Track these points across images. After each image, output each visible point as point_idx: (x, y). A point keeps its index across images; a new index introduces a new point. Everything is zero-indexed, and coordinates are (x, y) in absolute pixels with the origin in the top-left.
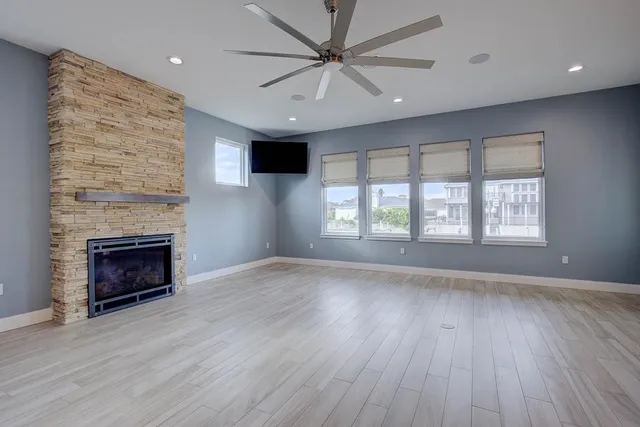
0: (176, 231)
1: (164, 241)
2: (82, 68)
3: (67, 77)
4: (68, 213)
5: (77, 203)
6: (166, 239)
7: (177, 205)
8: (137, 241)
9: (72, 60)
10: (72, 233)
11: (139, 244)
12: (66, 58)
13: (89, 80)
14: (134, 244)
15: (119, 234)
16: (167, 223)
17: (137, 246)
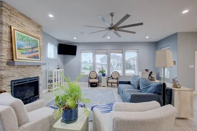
0: (39, 75)
1: (36, 79)
2: (9, 10)
3: (4, 13)
4: (4, 70)
5: (7, 66)
6: (37, 78)
7: (40, 66)
8: (28, 80)
9: (6, 6)
10: (6, 78)
11: (29, 81)
12: (4, 5)
13: (12, 15)
14: (27, 81)
15: (22, 78)
16: (37, 72)
17: (28, 82)
